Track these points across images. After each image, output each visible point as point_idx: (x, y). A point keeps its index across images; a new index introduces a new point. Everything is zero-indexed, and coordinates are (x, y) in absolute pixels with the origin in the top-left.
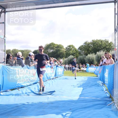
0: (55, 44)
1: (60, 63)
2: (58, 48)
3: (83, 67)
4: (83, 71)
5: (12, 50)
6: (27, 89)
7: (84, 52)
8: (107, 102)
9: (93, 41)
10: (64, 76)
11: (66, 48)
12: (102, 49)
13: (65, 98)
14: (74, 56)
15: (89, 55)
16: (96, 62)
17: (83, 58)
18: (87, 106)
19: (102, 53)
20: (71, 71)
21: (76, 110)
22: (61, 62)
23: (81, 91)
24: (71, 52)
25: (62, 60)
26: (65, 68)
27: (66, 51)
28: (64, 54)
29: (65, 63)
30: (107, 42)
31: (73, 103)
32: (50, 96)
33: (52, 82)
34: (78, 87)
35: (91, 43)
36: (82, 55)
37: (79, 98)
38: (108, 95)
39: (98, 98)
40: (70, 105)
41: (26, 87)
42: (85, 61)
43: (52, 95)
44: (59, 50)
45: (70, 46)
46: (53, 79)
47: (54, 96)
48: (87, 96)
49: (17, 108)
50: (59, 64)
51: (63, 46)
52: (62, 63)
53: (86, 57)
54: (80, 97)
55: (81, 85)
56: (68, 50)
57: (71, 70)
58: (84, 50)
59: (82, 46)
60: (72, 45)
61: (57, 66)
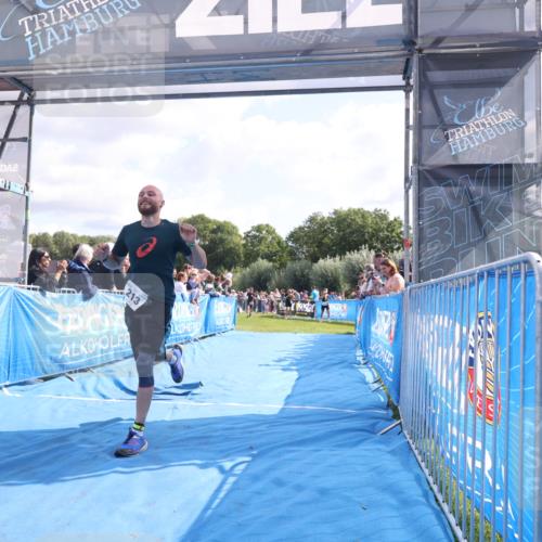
0: (209, 221)
1: (224, 286)
2: (219, 234)
3: (303, 302)
4: (302, 313)
5: (55, 235)
6: (100, 374)
7: (308, 251)
8: (378, 423)
9: (336, 212)
10: (239, 329)
11: (247, 235)
12: (365, 242)
13: (235, 407)
14: (274, 261)
15: (321, 261)
16: (345, 287)
17: (302, 271)
18: (308, 436)
19: (365, 254)
20: (260, 314)
21: (272, 449)
22: (227, 283)
23: (293, 383)
24: (263, 248)
25: (229, 276)
26: (239, 302)
27: (244, 246)
28: (238, 256)
29: (242, 287)
30: (383, 217)
31: (263, 427)
32: (181, 402)
33: (194, 349)
34: (284, 370)
35: (332, 221)
36: (300, 259)
37: (281, 407)
38: (382, 399)
39: (347, 407)
40: (251, 432)
41: (99, 369)
42: (309, 279)
43: (189, 396)
44: (222, 241)
45: (259, 229)
46: (195, 340)
47: (197, 402)
48: (310, 403)
49: (57, 445)
50: (219, 290)
51: (234, 228)
52: (231, 284)
53: (310, 268)
54: (285, 404)
55: (292, 364)
56: (252, 243)
57: (260, 311)
58: (306, 243)
59: (300, 228)
60: (267, 225)
61: (212, 296)
